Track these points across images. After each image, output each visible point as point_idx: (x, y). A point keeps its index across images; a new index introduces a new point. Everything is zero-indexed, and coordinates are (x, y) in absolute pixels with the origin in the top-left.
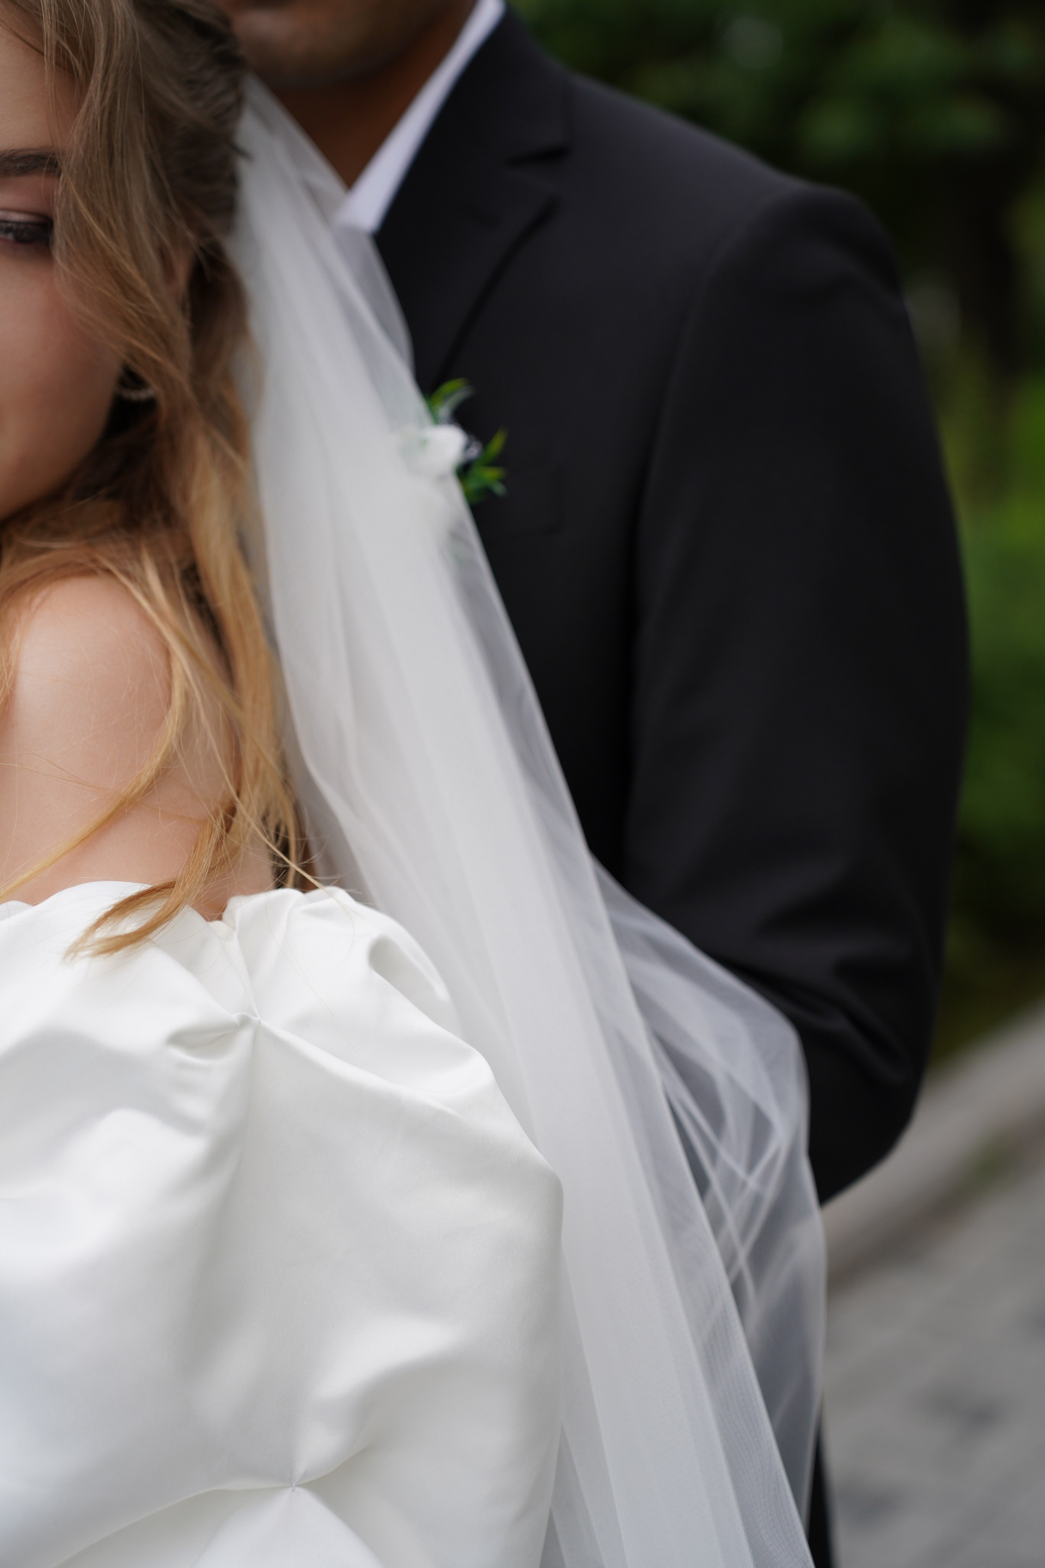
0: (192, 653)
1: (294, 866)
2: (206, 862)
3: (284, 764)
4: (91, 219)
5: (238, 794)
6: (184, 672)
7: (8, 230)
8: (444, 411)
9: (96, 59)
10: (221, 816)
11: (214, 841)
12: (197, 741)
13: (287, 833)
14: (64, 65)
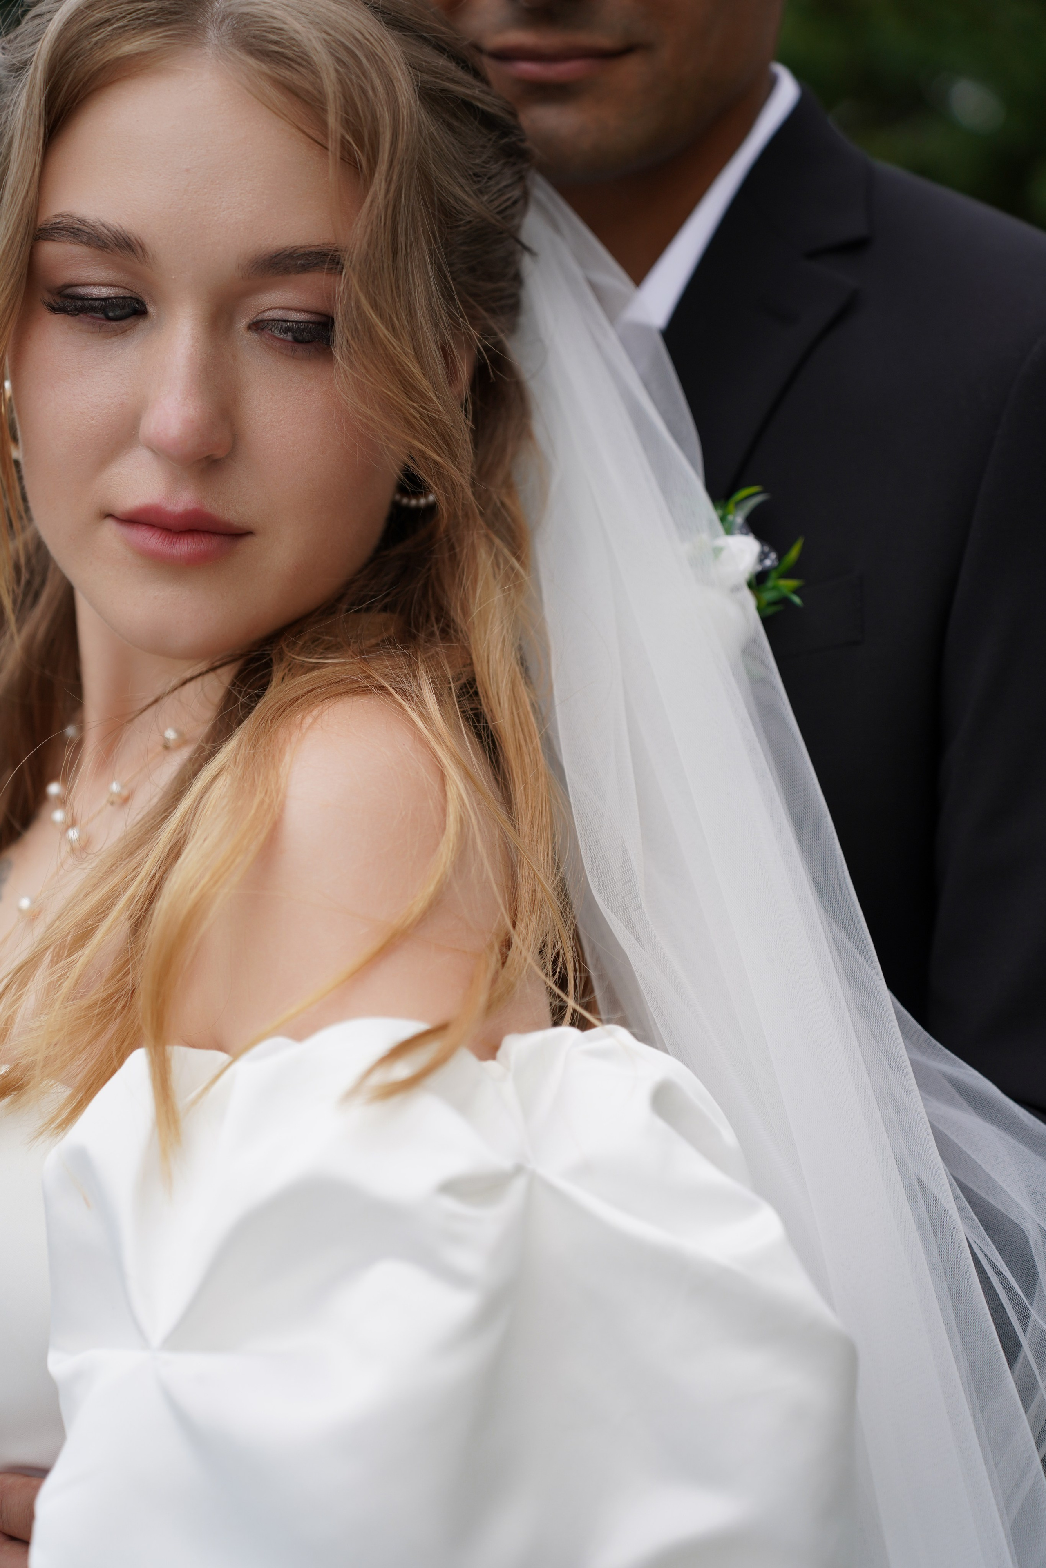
0: (468, 775)
1: (571, 1003)
2: (482, 998)
3: (563, 892)
4: (374, 316)
5: (514, 925)
6: (460, 796)
7: (287, 330)
8: (738, 518)
9: (381, 150)
10: (497, 949)
11: (489, 976)
12: (473, 870)
13: (564, 966)
14: (348, 160)
